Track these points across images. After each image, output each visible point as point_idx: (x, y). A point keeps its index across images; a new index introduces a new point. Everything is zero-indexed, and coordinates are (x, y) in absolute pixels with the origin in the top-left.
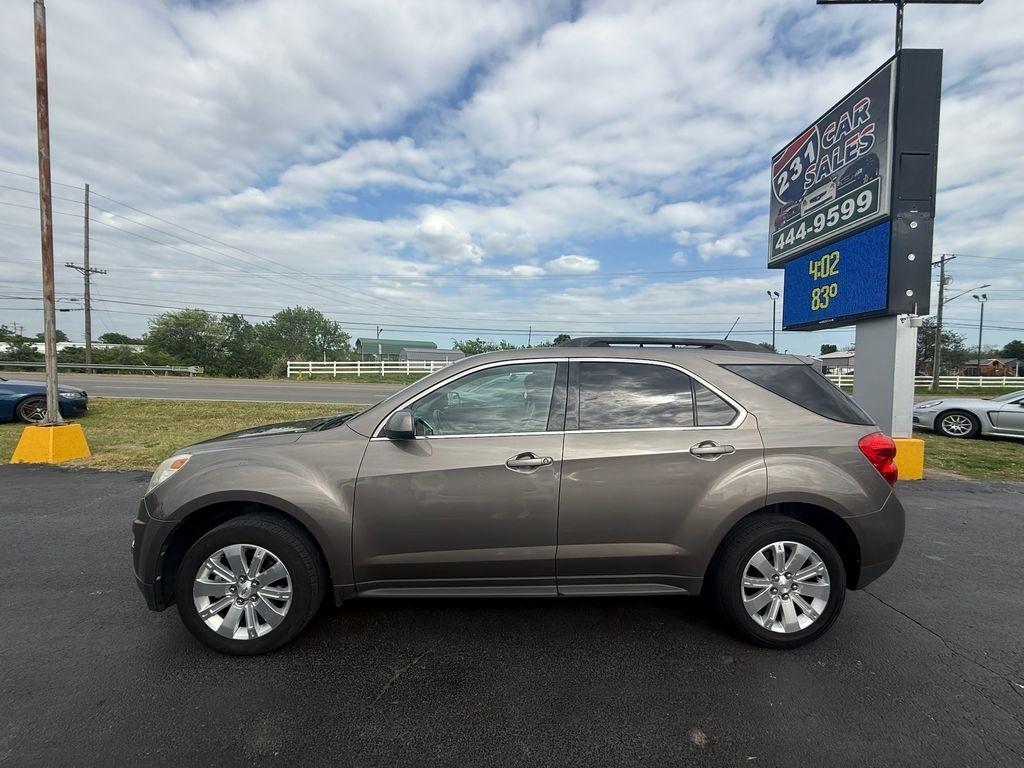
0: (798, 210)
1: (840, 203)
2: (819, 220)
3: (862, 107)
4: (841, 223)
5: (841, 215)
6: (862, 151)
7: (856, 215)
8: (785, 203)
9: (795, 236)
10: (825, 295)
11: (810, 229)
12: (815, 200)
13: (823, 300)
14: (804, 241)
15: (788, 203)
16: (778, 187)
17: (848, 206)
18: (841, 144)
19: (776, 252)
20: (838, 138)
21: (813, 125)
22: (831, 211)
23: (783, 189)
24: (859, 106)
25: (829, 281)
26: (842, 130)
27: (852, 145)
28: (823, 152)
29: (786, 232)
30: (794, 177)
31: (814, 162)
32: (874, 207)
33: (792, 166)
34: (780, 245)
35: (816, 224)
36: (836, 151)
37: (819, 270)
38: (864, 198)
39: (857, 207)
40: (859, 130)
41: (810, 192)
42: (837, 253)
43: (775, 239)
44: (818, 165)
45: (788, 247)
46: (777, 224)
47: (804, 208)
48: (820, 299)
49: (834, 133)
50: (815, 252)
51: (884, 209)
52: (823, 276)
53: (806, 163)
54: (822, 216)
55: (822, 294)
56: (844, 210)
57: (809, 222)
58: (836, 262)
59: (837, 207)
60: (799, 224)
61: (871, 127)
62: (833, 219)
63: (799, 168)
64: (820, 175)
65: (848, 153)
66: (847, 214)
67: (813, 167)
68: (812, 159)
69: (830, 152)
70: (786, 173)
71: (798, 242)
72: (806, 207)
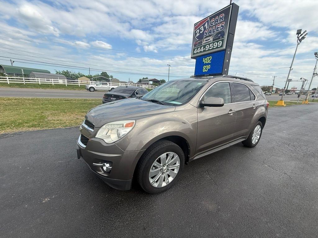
0: (201, 42)
1: (213, 43)
2: (207, 47)
3: (222, 16)
4: (213, 49)
5: (213, 46)
6: (221, 29)
7: (217, 47)
8: (198, 40)
9: (200, 50)
10: (207, 68)
11: (205, 49)
12: (206, 40)
13: (206, 69)
14: (203, 52)
15: (198, 39)
16: (196, 34)
17: (215, 44)
18: (215, 25)
19: (194, 54)
20: (215, 24)
21: (208, 17)
22: (211, 45)
23: (197, 35)
24: (221, 16)
25: (208, 64)
26: (216, 22)
27: (218, 27)
28: (210, 27)
29: (197, 48)
30: (201, 32)
31: (207, 29)
32: (222, 46)
33: (201, 29)
34: (195, 52)
35: (206, 48)
36: (214, 28)
37: (206, 61)
38: (220, 43)
39: (218, 45)
40: (221, 23)
41: (206, 38)
42: (211, 57)
43: (194, 50)
44: (208, 30)
45: (198, 53)
46: (195, 46)
47: (203, 42)
48: (205, 69)
49: (214, 22)
50: (205, 56)
51: (224, 47)
52: (207, 63)
53: (205, 28)
54: (208, 46)
55: (206, 68)
56: (214, 45)
57: (204, 47)
58: (211, 59)
59: (212, 44)
60: (201, 47)
61: (224, 23)
62: (211, 47)
63: (203, 29)
64: (209, 33)
65: (217, 29)
66: (219, 45)
67: (207, 30)
68: (207, 28)
69: (212, 27)
70: (198, 30)
71: (201, 52)
72: (204, 42)
